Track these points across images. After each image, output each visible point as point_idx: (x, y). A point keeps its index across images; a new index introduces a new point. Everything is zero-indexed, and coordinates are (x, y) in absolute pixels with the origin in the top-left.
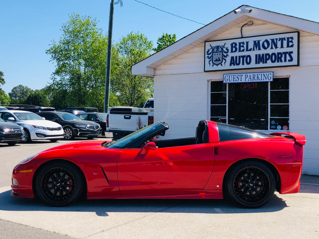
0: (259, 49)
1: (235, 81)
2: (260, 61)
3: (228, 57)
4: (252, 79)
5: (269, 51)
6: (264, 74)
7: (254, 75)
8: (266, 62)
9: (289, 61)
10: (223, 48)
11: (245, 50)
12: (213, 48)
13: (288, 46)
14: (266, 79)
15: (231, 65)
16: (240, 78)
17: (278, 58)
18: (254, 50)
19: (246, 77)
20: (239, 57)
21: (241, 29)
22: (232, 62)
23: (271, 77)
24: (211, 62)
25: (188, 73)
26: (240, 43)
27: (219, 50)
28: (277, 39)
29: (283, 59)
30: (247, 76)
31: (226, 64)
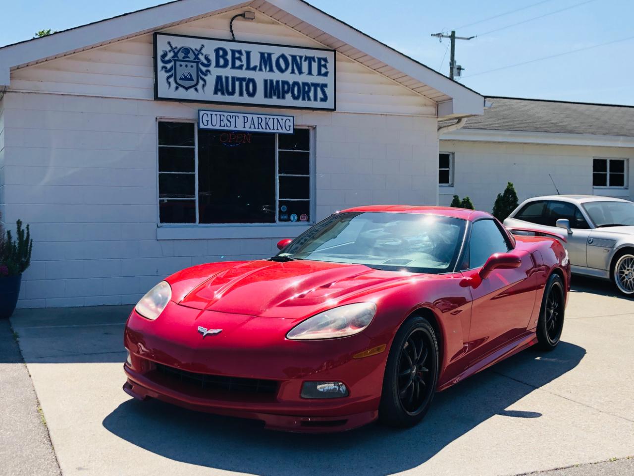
0: (271, 70)
1: (224, 126)
2: (273, 94)
3: (209, 75)
4: (256, 127)
5: (289, 77)
6: (277, 119)
7: (260, 120)
8: (284, 97)
9: (322, 100)
10: (198, 54)
11: (245, 67)
12: (176, 50)
13: (319, 74)
14: (282, 128)
15: (216, 93)
16: (232, 120)
17: (304, 92)
18: (261, 70)
19: (246, 121)
20: (233, 79)
21: (231, 22)
22: (219, 87)
23: (290, 126)
24: (172, 80)
25: (106, 98)
26: (233, 52)
27: (189, 58)
28: (301, 57)
29: (312, 94)
30: (246, 118)
31: (205, 88)
